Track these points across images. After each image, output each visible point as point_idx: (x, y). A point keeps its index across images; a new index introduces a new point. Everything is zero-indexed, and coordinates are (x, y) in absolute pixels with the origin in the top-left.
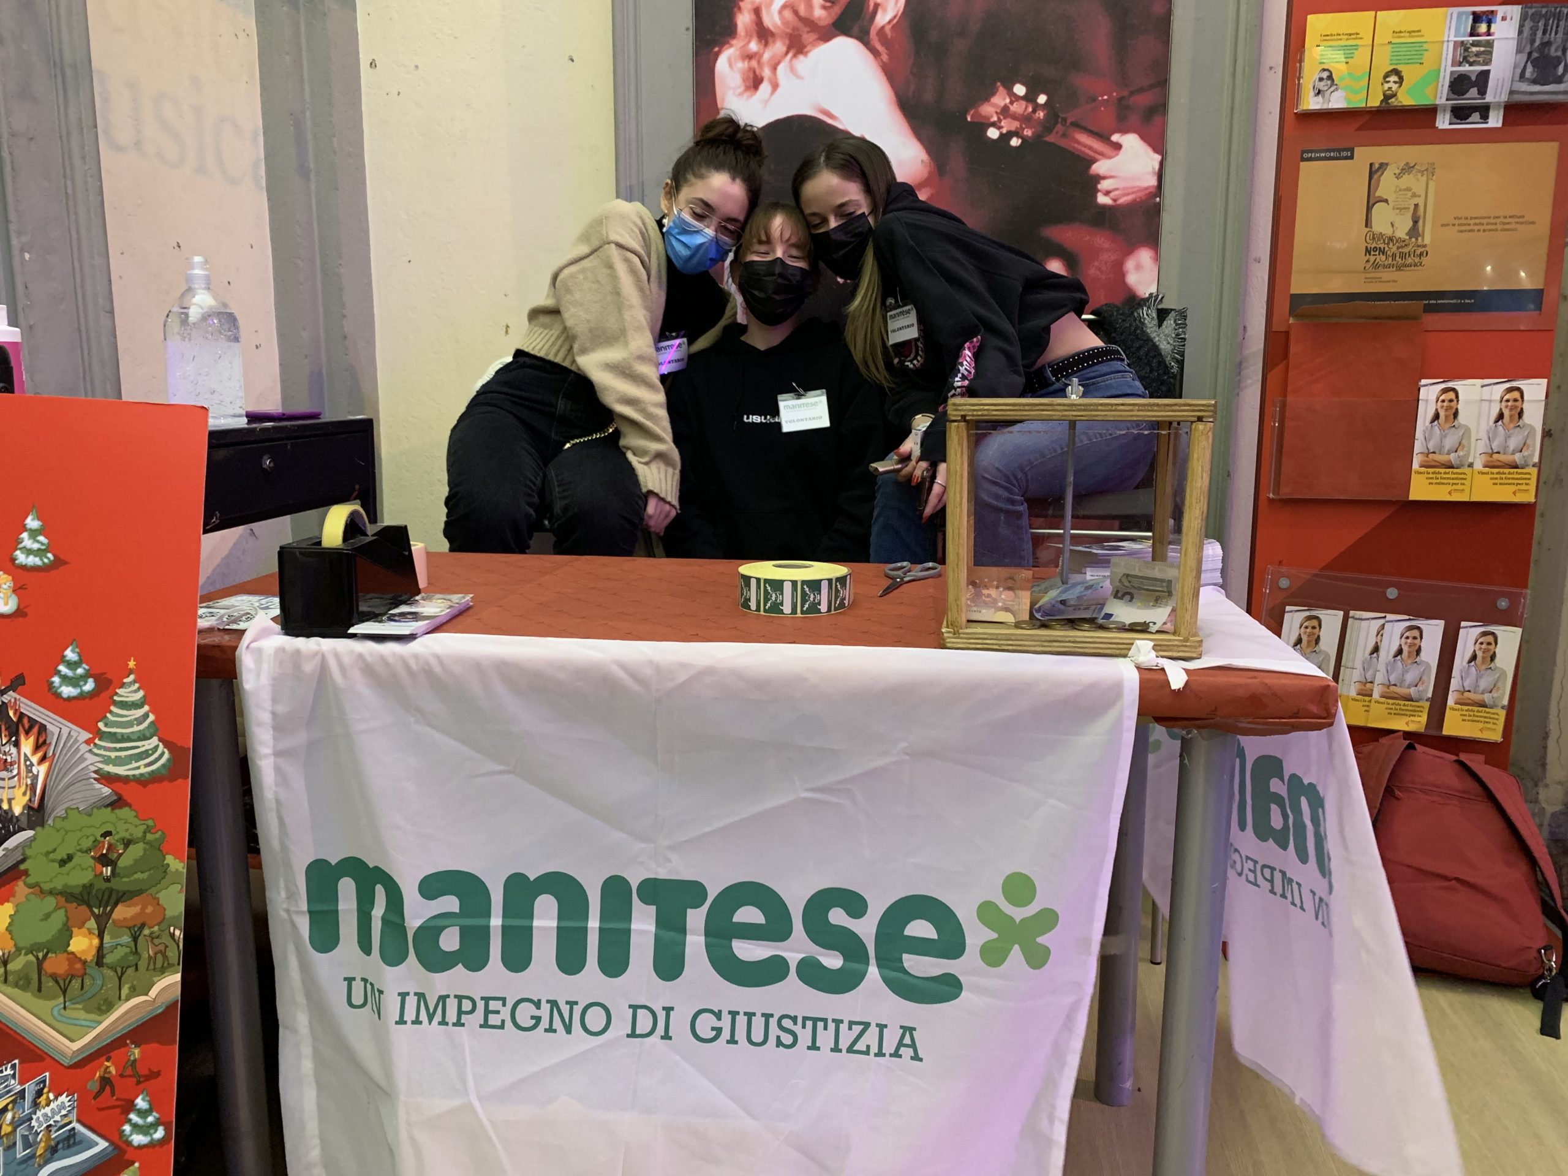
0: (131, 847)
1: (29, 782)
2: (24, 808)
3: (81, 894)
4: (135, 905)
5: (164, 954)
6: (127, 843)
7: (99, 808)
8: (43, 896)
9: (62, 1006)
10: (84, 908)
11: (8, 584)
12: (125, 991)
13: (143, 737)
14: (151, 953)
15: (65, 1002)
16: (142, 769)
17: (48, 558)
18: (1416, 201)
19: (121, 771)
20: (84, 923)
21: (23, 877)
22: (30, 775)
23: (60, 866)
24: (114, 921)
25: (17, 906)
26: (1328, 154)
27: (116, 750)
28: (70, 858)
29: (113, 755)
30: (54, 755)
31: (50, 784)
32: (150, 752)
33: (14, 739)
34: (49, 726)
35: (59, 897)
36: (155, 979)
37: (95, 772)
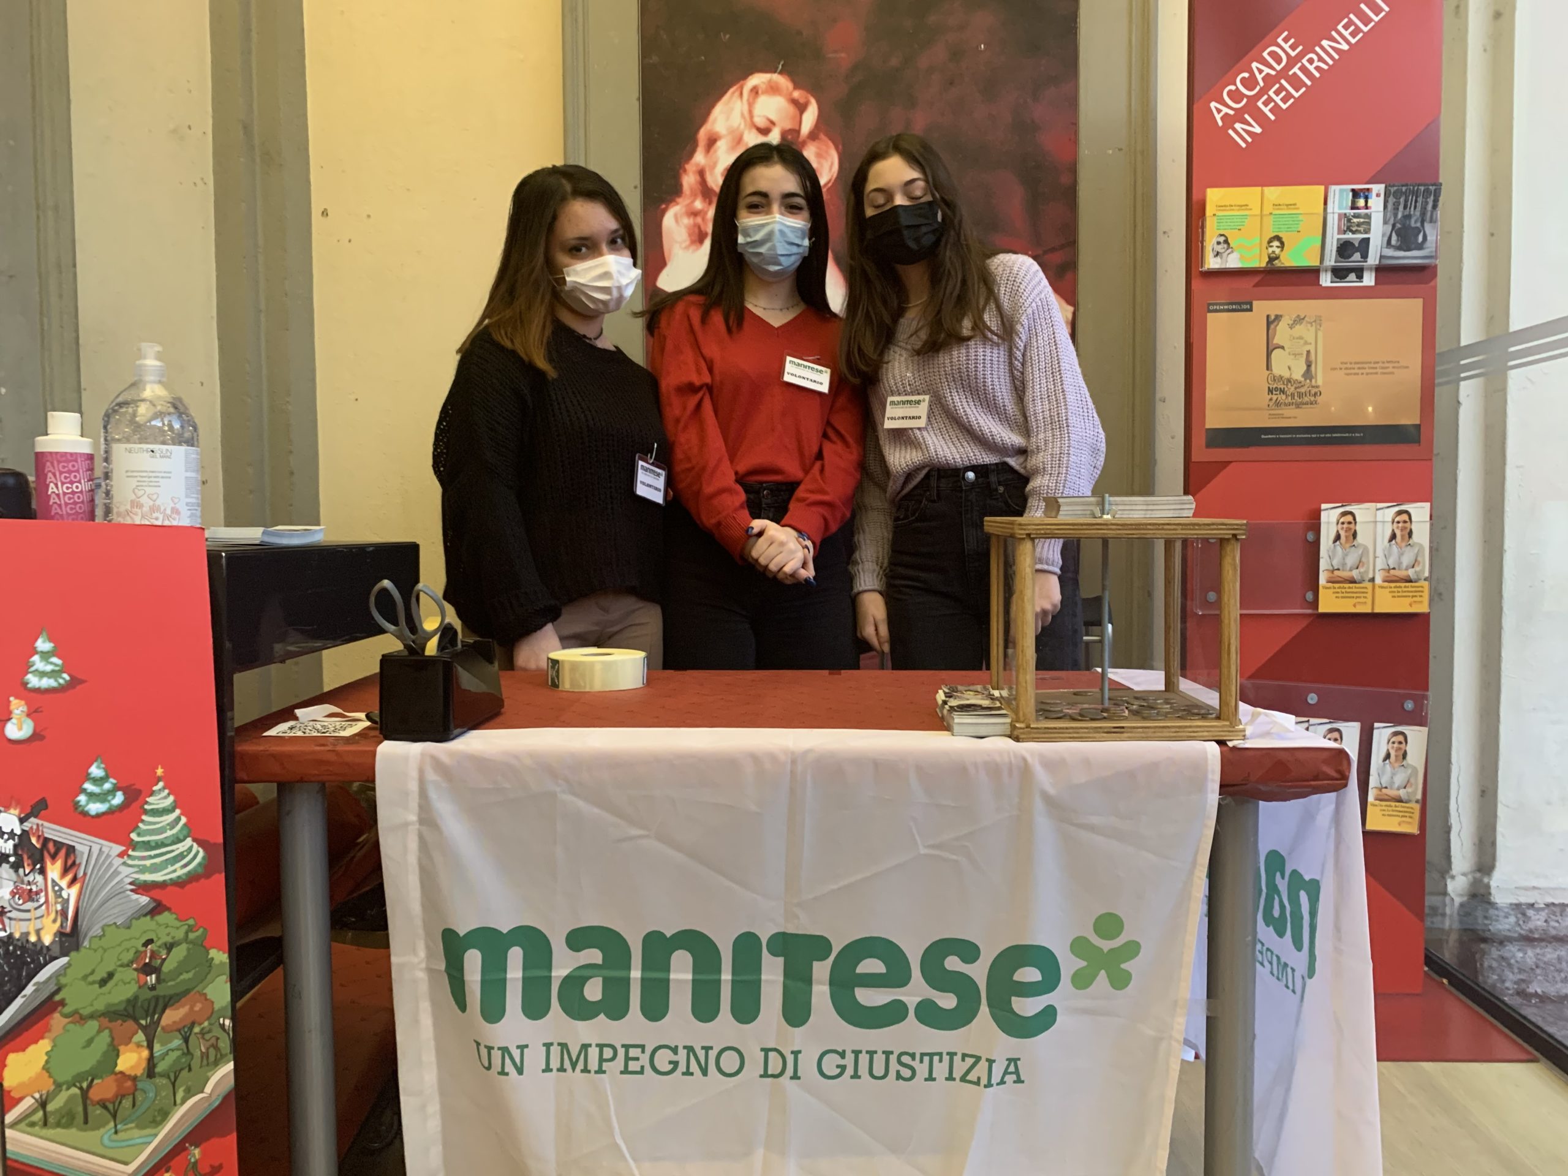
0: (174, 950)
1: (59, 907)
2: (55, 935)
3: (125, 1009)
4: (183, 1006)
5: (216, 1047)
6: (169, 947)
7: (138, 918)
8: (83, 1022)
9: (113, 1130)
10: (130, 1023)
11: (21, 709)
12: (180, 1094)
13: (178, 840)
14: (203, 1050)
15: (116, 1126)
16: (178, 871)
17: (64, 679)
18: (1308, 348)
19: (158, 877)
20: (131, 1038)
21: (60, 1008)
22: (60, 900)
23: (101, 986)
24: (163, 1028)
25: (54, 1040)
26: (1230, 307)
27: (151, 857)
28: (111, 975)
29: (148, 863)
30: (85, 874)
31: (83, 905)
32: (185, 853)
33: (38, 866)
34: (78, 847)
35: (102, 1019)
36: (209, 1074)
37: (131, 884)
